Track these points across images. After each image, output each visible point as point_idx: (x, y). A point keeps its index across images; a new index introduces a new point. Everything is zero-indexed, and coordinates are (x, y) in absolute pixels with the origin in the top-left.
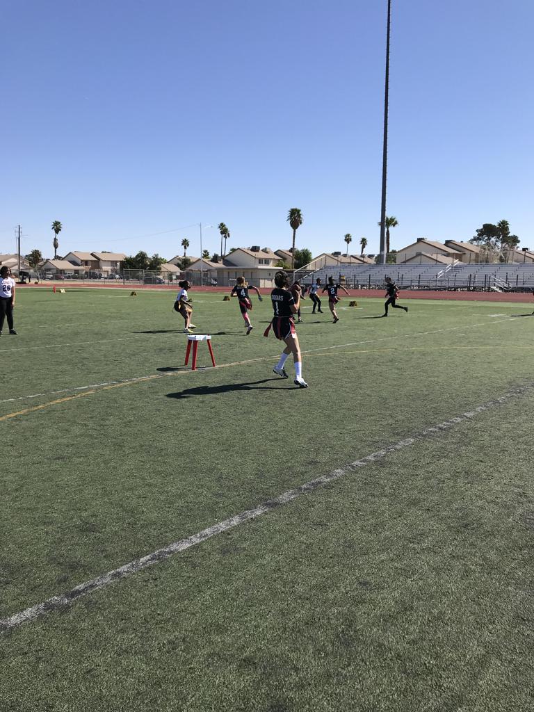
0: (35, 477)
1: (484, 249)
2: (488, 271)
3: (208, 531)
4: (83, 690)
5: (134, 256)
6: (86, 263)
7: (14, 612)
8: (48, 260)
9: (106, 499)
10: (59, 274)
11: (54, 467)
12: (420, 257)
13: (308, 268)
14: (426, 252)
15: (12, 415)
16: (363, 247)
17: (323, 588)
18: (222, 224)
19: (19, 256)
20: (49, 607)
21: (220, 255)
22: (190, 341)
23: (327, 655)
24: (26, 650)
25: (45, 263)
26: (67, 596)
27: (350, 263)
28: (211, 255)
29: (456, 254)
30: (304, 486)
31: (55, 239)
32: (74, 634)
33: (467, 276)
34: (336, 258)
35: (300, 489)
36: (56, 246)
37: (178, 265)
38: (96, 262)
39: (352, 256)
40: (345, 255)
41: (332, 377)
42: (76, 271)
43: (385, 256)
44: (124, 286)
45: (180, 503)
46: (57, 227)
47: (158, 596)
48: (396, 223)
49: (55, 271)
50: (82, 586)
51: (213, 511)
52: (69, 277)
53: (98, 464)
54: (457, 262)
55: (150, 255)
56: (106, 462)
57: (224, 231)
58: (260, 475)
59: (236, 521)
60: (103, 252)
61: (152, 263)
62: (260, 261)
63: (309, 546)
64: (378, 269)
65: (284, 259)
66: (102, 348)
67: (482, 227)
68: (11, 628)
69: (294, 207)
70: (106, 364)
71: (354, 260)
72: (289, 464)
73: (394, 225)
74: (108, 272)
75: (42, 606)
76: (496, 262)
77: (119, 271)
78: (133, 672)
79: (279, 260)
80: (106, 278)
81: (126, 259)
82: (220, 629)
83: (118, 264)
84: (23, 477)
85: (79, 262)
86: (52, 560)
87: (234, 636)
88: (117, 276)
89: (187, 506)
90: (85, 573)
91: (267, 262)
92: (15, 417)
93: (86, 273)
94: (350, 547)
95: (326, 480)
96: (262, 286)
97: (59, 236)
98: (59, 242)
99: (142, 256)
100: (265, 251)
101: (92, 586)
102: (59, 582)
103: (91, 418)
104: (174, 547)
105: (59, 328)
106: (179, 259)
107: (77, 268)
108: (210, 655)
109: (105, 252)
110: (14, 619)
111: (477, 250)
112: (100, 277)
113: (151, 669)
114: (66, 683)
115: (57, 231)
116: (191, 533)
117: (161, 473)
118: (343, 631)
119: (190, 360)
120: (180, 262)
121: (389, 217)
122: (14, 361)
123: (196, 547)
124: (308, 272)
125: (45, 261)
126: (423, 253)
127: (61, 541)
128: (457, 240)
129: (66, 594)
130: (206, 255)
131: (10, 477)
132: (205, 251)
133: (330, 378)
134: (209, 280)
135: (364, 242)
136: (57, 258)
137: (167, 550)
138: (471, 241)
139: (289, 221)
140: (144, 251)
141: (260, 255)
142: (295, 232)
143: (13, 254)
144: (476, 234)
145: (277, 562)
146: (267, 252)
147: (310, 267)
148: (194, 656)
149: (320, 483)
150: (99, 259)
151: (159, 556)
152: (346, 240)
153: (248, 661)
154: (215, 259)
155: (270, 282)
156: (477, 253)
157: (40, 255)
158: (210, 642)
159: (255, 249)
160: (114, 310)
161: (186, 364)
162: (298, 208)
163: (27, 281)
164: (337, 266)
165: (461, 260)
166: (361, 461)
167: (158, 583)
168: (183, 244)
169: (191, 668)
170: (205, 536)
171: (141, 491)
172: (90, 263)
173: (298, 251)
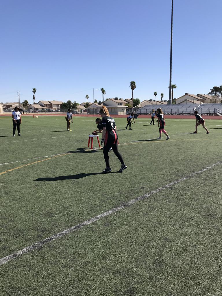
0: (27, 193)
1: (214, 97)
2: (216, 106)
3: (99, 216)
4: (48, 282)
5: (66, 102)
6: (46, 105)
7: (20, 249)
8: (31, 104)
9: (57, 203)
10: (35, 110)
11: (35, 189)
12: (186, 102)
13: (138, 106)
14: (189, 99)
15: (17, 168)
16: (162, 97)
17: (148, 241)
18: (102, 89)
19: (19, 103)
20: (34, 247)
21: (101, 101)
22: (90, 137)
23: (151, 269)
24: (25, 265)
25: (30, 106)
26: (41, 243)
27: (157, 104)
28: (98, 102)
29: (202, 100)
30: (139, 198)
31: (34, 96)
32: (44, 259)
33: (206, 109)
34: (150, 102)
35: (137, 199)
36: (34, 98)
37: (84, 106)
38: (51, 105)
39: (157, 101)
40: (154, 101)
41: (150, 152)
42: (43, 109)
43: (171, 101)
44: (62, 115)
45: (87, 204)
46: (34, 91)
47: (79, 243)
48: (176, 87)
49: (34, 109)
50: (47, 239)
51: (101, 208)
52: (40, 111)
53: (53, 188)
54: (202, 103)
55: (73, 102)
56: (56, 187)
57: (103, 91)
58: (120, 193)
59: (110, 212)
60: (53, 101)
61: (73, 105)
62: (118, 104)
63: (142, 223)
64: (169, 106)
65: (129, 103)
66: (54, 140)
67: (213, 88)
68: (18, 256)
69: (132, 81)
70: (55, 147)
71: (158, 103)
72: (133, 189)
73: (175, 88)
74: (55, 109)
75: (31, 247)
76: (219, 103)
77: (60, 108)
78: (69, 275)
79: (126, 103)
80: (54, 112)
81: (63, 103)
82: (105, 258)
83: (60, 106)
84: (22, 194)
85: (44, 105)
86: (34, 228)
87: (111, 261)
88: (59, 111)
89: (90, 206)
90: (48, 233)
91: (121, 104)
92: (19, 169)
93: (47, 109)
94: (159, 223)
95: (148, 195)
96: (119, 114)
97: (35, 95)
98: (35, 97)
99: (69, 102)
100: (120, 99)
101: (51, 239)
102: (38, 237)
103: (50, 169)
104: (85, 223)
105: (36, 132)
106: (85, 103)
107: (43, 107)
108: (101, 269)
109: (54, 101)
110: (20, 252)
111: (211, 98)
112: (52, 111)
113: (76, 274)
114: (41, 279)
115: (34, 92)
116: (92, 217)
117: (79, 192)
118: (157, 259)
119: (90, 145)
120: (85, 105)
121: (173, 85)
122: (18, 146)
123: (94, 223)
124: (138, 108)
125: (30, 105)
126: (188, 99)
127: (38, 220)
128: (202, 94)
129: (40, 242)
130: (96, 101)
131: (17, 193)
132: (95, 100)
133: (149, 152)
134: (97, 112)
135: (162, 95)
136: (35, 103)
137: (82, 224)
138: (208, 94)
139: (131, 87)
140: (70, 100)
141: (118, 101)
142: (133, 91)
143: (17, 102)
144: (210, 91)
145: (128, 230)
146: (121, 100)
147: (139, 106)
148: (94, 269)
149: (146, 196)
150: (52, 104)
151: (79, 226)
152: (154, 94)
153: (117, 271)
154: (100, 103)
155: (123, 112)
156: (211, 99)
157: (28, 103)
158: (100, 263)
159: (116, 99)
160: (58, 125)
161: (88, 147)
162: (134, 81)
163: (23, 113)
164: (151, 106)
165: (204, 102)
166: (163, 187)
167: (78, 238)
168: (86, 97)
169: (93, 274)
170: (97, 219)
171: (70, 200)
172: (48, 105)
173: (134, 99)
